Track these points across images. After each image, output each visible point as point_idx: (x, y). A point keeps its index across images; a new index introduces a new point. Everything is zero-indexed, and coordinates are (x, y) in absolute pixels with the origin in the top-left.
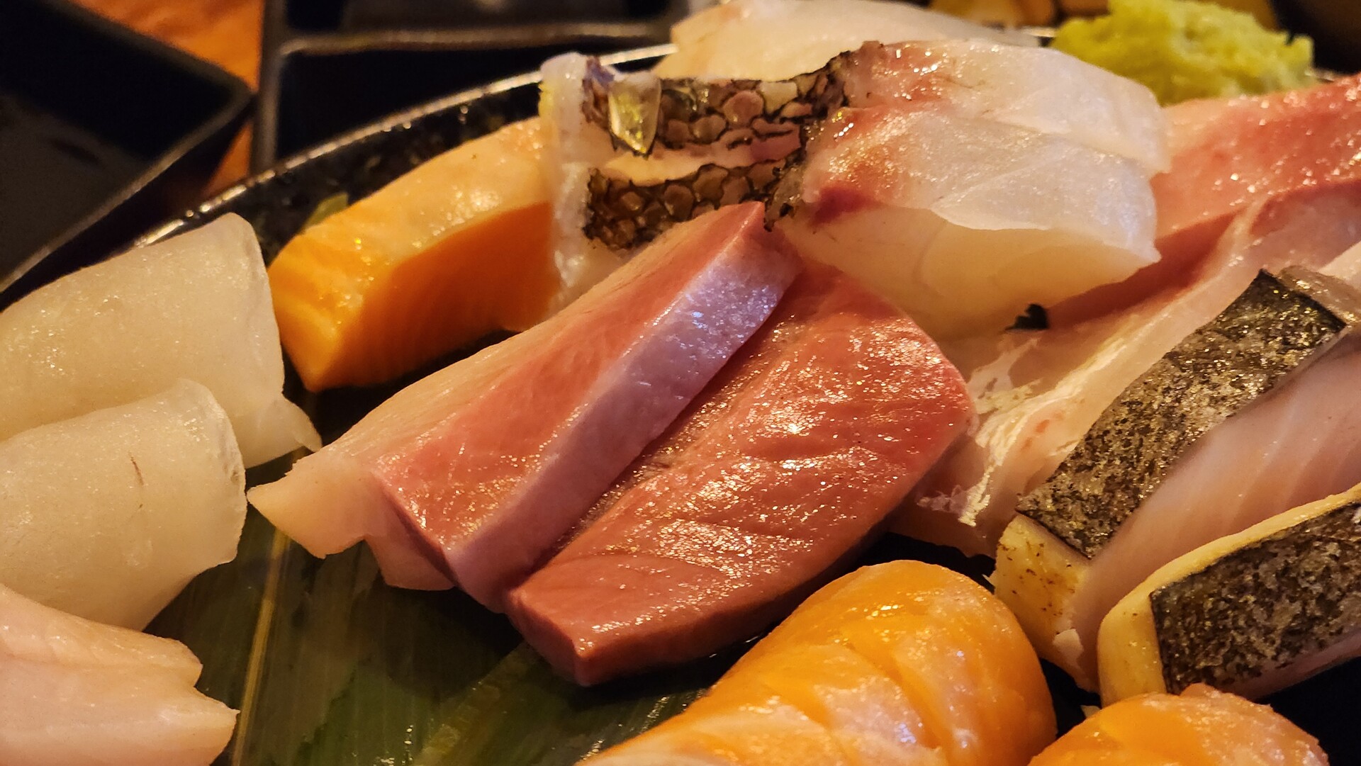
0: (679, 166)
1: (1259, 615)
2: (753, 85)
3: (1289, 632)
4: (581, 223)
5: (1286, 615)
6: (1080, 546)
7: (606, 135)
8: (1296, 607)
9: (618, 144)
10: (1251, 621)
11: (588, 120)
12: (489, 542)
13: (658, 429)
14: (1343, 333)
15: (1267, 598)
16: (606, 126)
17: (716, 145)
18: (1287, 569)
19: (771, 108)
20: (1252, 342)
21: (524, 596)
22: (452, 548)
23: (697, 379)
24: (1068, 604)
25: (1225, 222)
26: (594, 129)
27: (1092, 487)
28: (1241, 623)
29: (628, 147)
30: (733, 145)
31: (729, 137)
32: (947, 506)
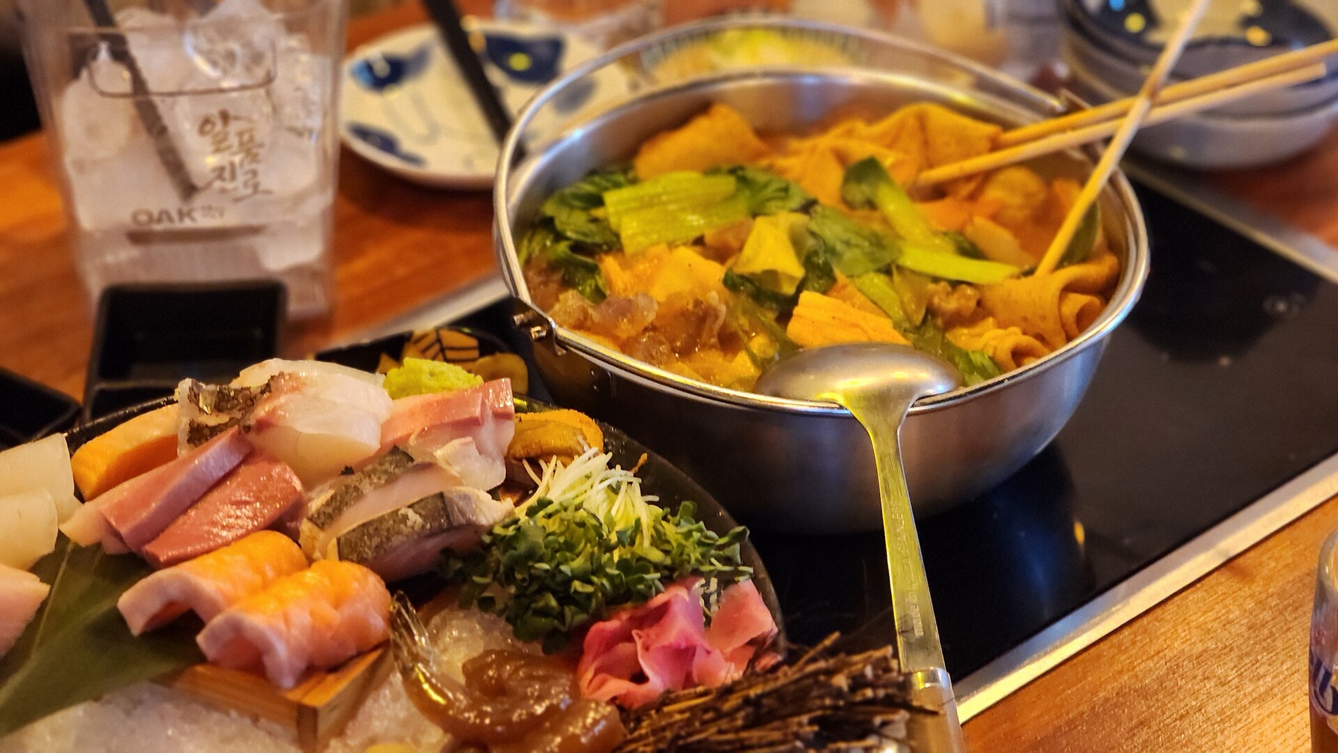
0: (224, 418)
1: (368, 543)
2: (248, 389)
3: (377, 547)
4: (187, 438)
5: (376, 541)
6: (321, 527)
7: (197, 407)
8: (379, 540)
9: (201, 410)
10: (365, 544)
11: (190, 401)
12: (137, 530)
13: (197, 497)
14: (415, 463)
15: (370, 537)
16: (197, 404)
17: (234, 410)
18: (376, 529)
19: (253, 396)
20: (387, 466)
21: (149, 548)
22: (124, 530)
23: (211, 481)
24: (317, 544)
25: (409, 435)
26: (193, 405)
27: (330, 510)
28: (363, 544)
29: (204, 411)
30: (239, 410)
31: (238, 407)
32: (296, 525)
